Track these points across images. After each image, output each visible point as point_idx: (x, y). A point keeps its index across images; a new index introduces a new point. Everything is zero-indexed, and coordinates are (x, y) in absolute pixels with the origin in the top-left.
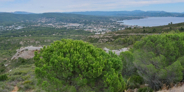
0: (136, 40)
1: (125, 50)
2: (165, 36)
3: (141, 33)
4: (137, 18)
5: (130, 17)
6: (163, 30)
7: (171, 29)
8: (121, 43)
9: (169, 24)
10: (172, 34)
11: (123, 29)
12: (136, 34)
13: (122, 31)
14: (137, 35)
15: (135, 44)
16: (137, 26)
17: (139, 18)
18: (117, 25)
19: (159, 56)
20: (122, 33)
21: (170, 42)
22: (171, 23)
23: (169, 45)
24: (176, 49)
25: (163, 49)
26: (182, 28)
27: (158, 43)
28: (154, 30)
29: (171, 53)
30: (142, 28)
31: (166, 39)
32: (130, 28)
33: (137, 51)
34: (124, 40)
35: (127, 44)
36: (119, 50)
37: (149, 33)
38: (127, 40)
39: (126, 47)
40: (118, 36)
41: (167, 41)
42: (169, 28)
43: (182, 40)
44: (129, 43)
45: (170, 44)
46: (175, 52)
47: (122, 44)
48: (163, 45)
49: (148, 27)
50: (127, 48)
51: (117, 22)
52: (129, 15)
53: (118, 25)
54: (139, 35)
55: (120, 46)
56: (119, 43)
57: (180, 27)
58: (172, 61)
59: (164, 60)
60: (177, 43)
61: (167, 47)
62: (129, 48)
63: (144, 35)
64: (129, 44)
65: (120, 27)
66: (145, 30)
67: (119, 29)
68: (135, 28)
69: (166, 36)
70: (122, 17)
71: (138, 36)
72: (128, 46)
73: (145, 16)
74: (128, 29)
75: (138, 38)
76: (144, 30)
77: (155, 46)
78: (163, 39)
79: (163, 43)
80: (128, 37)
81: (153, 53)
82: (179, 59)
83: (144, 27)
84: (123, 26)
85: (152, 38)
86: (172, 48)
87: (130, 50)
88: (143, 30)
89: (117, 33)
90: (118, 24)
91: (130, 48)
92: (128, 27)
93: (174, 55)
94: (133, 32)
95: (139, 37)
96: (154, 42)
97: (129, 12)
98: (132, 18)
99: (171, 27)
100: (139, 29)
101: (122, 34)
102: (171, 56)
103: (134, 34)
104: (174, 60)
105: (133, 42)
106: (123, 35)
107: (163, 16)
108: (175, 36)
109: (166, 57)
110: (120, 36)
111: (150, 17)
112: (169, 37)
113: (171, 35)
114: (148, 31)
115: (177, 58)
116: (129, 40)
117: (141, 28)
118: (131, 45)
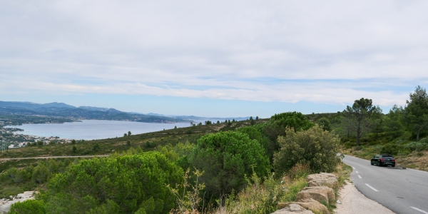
0: (55, 171)
1: (26, 196)
2: (116, 160)
3: (68, 154)
4: (56, 119)
5: (40, 118)
6: (114, 148)
7: (129, 145)
8: (15, 180)
9: (125, 135)
10: (129, 155)
11: (21, 144)
12: (56, 157)
13: (19, 151)
14: (59, 159)
15: (53, 179)
16: (56, 137)
17: (61, 121)
18: (4, 135)
19: (106, 202)
20: (19, 154)
21: (126, 171)
22: (130, 133)
23: (122, 178)
24: (137, 186)
25: (113, 187)
26: (148, 142)
27: (102, 176)
28: (97, 147)
29: (128, 194)
30: (70, 144)
31: (118, 167)
32: (40, 144)
33: (55, 197)
34: (24, 173)
35: (33, 181)
36: (11, 200)
37: (85, 154)
38: (31, 173)
39: (30, 190)
40: (8, 163)
41: (119, 171)
42: (125, 143)
43: (146, 167)
44: (39, 180)
45: (126, 175)
46: (136, 192)
47: (18, 184)
48: (111, 180)
49: (83, 141)
50: (31, 193)
51: (5, 127)
52: (38, 113)
53: (8, 135)
54: (63, 159)
55: (13, 187)
56: (9, 182)
57: (145, 141)
58: (131, 211)
59: (116, 211)
60: (138, 173)
61: (120, 183)
62: (37, 192)
63: (73, 160)
64: (38, 182)
65: (14, 139)
66: (77, 148)
67: (12, 146)
68: (52, 143)
69: (118, 160)
70: (18, 116)
71: (60, 161)
72: (35, 187)
73: (75, 116)
74: (35, 145)
75: (60, 166)
76: (75, 148)
77: (96, 183)
78: (112, 165)
79: (112, 174)
80: (35, 166)
81: (91, 198)
82: (143, 204)
83: (74, 142)
84: (21, 138)
85: (88, 165)
86: (129, 183)
87: (40, 197)
88: (71, 148)
89: (5, 156)
90: (8, 132)
91: (40, 191)
92: (36, 141)
93: (134, 197)
94: (47, 152)
95: (63, 164)
96: (94, 174)
97: (37, 105)
98: (44, 119)
99: (129, 141)
100: (63, 145)
101: (19, 159)
102: (128, 201)
103: (51, 157)
104: (134, 208)
105: (47, 176)
106: (22, 161)
107: (114, 120)
108: (135, 160)
109: (119, 203)
110: (14, 164)
111: (87, 119)
112: (123, 161)
113: (128, 159)
114: (84, 150)
115: (139, 203)
116: (38, 173)
117: (68, 144)
118: (42, 182)
